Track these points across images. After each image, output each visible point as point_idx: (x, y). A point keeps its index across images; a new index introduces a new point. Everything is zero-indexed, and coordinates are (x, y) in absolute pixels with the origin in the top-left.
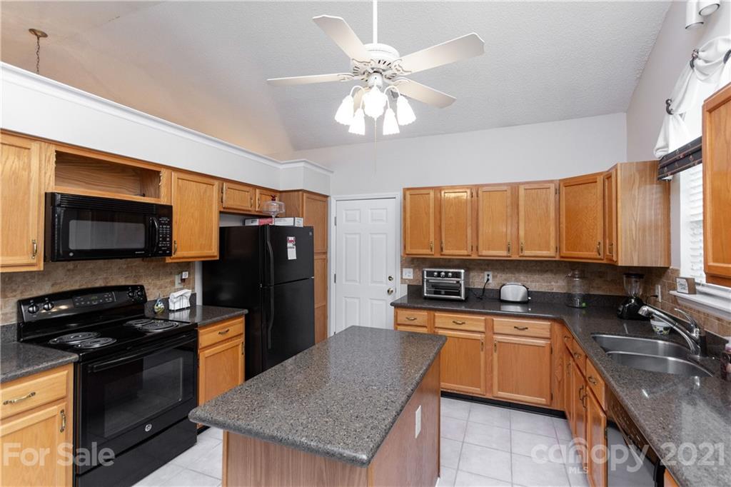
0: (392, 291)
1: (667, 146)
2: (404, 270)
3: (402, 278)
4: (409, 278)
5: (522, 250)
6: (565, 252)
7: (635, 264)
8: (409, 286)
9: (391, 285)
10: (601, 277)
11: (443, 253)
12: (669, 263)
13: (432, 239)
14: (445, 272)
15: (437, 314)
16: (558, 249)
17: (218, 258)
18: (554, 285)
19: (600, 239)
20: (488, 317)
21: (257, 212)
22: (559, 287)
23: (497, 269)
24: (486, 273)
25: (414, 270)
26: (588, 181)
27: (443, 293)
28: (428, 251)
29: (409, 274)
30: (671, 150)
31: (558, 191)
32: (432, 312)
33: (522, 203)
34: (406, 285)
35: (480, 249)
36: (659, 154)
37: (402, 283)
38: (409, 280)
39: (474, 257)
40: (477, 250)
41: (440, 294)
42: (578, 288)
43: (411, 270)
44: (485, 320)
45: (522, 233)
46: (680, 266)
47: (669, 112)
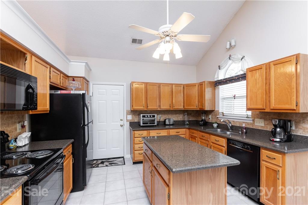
0: (122, 126)
1: (218, 77)
2: (128, 116)
3: (127, 119)
4: (130, 119)
5: (174, 107)
6: (186, 107)
7: (209, 110)
8: (130, 122)
9: (122, 123)
10: (190, 115)
11: (148, 108)
12: (215, 109)
13: (144, 103)
14: (150, 115)
15: (151, 131)
16: (184, 106)
17: (48, 112)
18: (179, 118)
19: (197, 103)
20: (168, 130)
21: (62, 86)
22: (180, 119)
23: (162, 114)
24: (159, 115)
25: (132, 116)
26: (193, 85)
27: (149, 123)
28: (142, 108)
29: (130, 117)
30: (219, 79)
31: (184, 88)
32: (149, 131)
33: (174, 91)
34: (129, 122)
35: (161, 106)
36: (216, 80)
37: (127, 122)
38: (130, 120)
39: (159, 109)
40: (160, 107)
41: (147, 124)
42: (186, 118)
43: (131, 116)
44: (167, 131)
45: (174, 101)
46: (219, 109)
47: (219, 69)
